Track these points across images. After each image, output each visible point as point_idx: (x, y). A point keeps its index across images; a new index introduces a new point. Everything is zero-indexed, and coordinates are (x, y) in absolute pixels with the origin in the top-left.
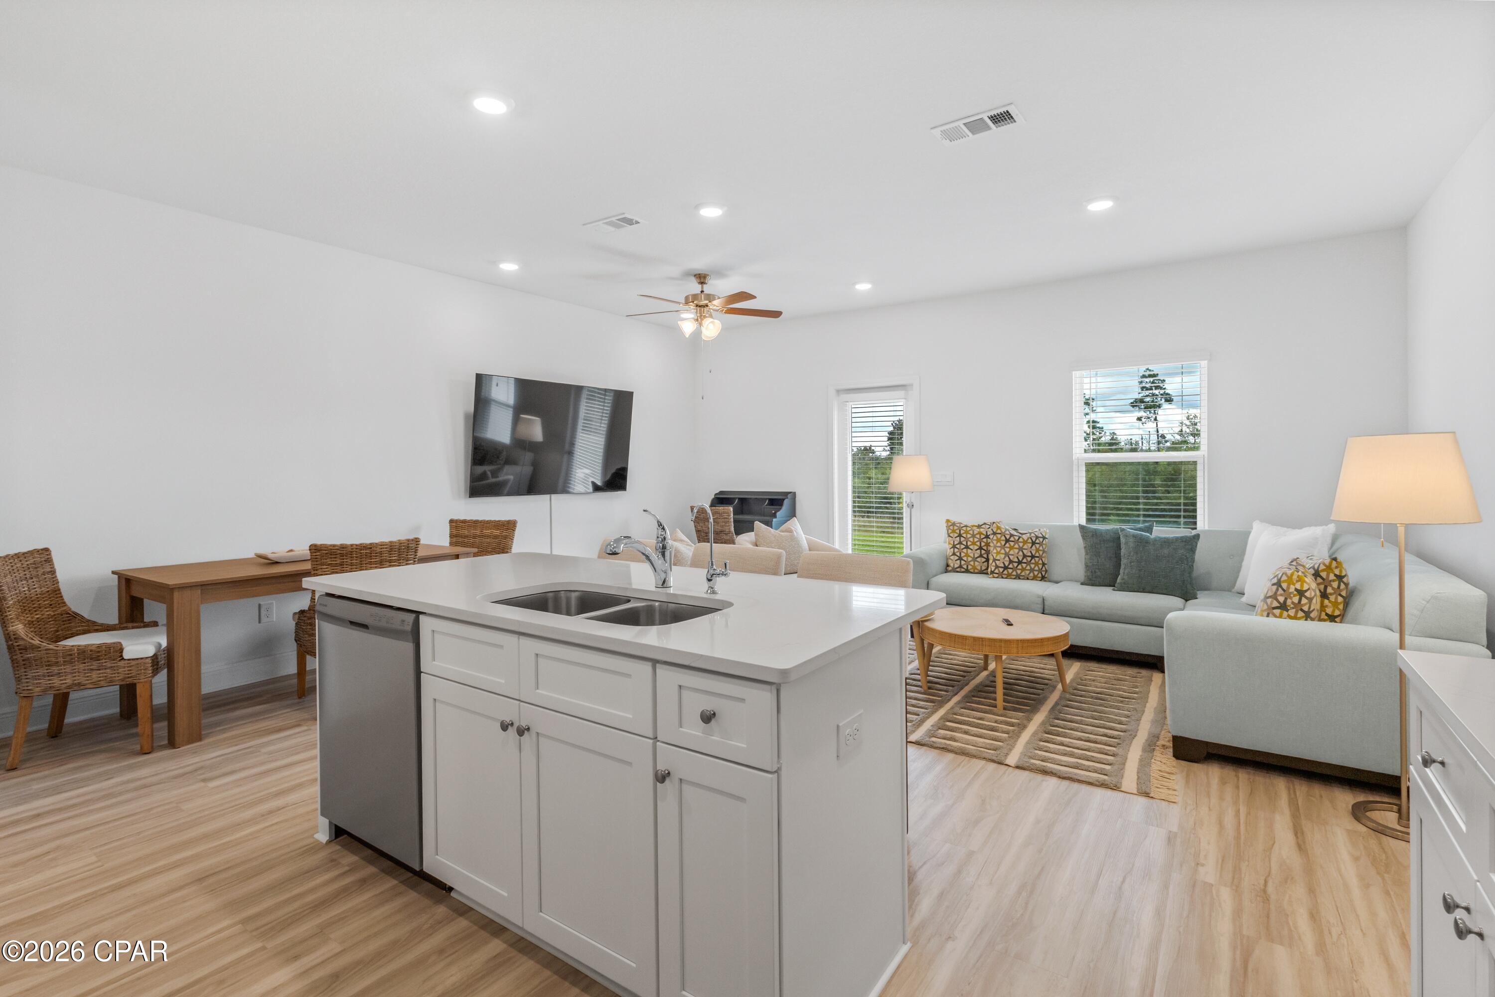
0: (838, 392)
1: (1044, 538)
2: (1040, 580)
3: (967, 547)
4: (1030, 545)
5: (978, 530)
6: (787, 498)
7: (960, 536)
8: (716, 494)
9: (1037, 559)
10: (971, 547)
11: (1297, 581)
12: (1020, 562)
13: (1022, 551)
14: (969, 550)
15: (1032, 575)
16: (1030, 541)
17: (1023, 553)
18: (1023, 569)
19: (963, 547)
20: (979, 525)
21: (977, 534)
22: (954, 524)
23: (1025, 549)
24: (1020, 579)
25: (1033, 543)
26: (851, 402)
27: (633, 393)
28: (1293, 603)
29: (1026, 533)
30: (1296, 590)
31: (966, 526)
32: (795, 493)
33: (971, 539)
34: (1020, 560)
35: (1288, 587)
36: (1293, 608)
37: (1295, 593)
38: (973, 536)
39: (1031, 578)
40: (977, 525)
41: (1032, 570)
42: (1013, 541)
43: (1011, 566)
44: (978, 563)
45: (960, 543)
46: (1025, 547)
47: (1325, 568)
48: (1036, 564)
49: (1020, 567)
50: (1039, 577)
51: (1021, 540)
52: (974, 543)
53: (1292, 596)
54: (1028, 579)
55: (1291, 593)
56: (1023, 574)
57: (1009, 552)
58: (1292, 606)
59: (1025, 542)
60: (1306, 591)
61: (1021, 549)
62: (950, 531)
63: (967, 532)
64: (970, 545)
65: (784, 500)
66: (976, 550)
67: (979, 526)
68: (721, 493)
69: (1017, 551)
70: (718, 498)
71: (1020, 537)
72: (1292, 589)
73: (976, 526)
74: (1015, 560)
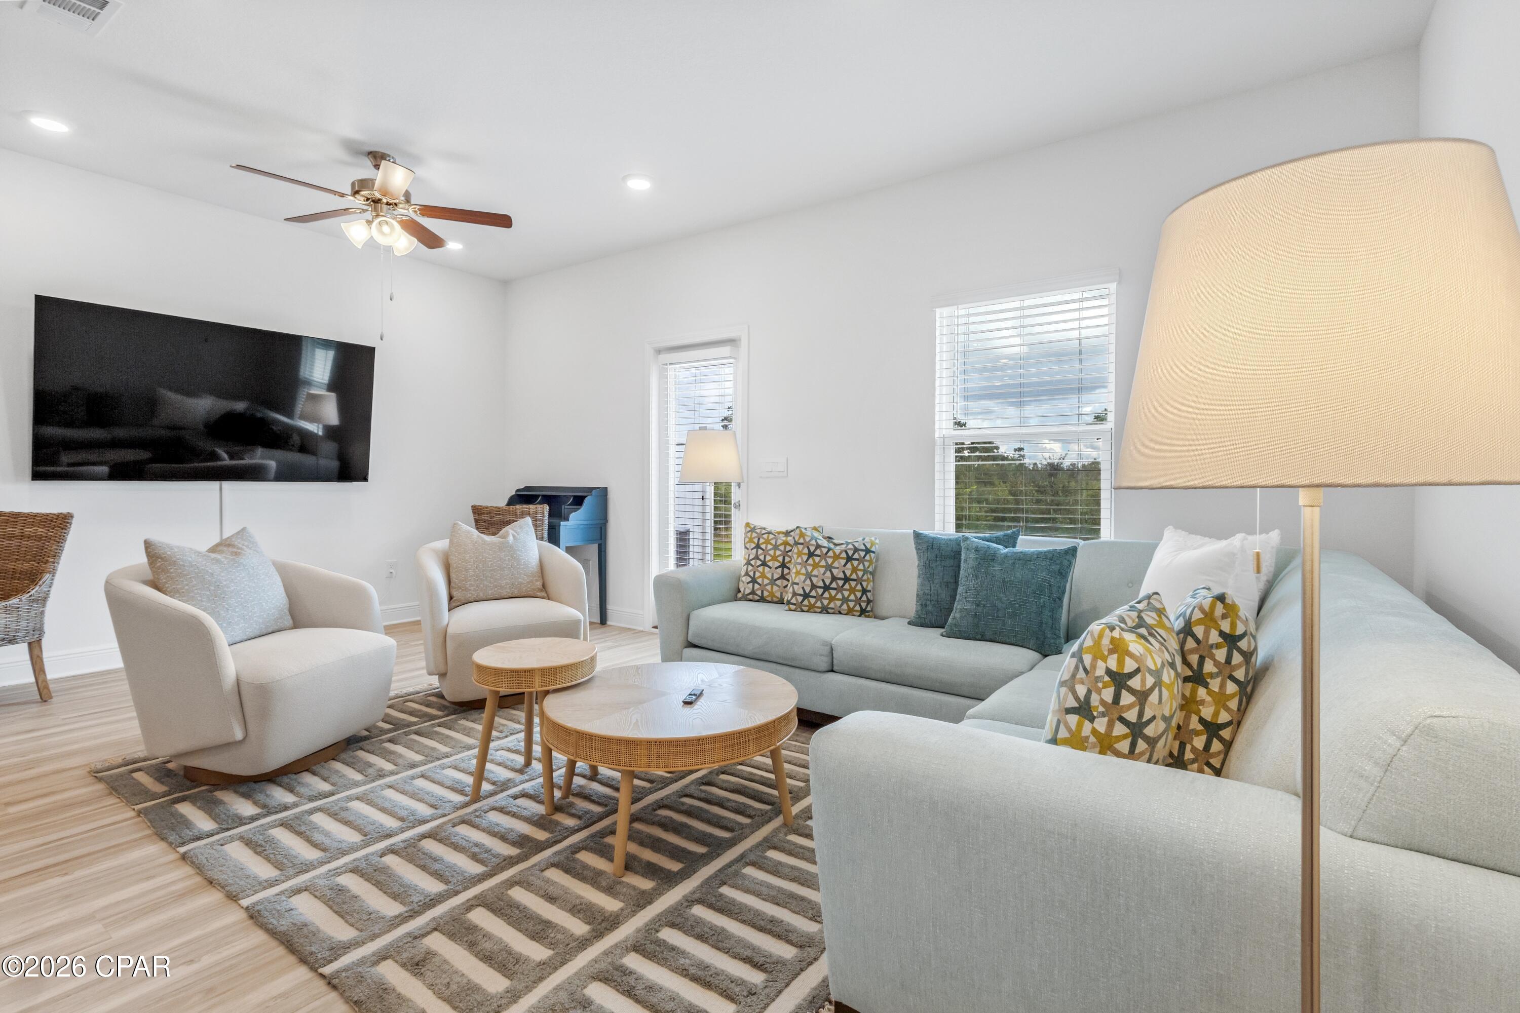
0: (659, 351)
1: (868, 551)
2: (860, 616)
3: (764, 564)
4: (843, 562)
5: (784, 539)
6: (591, 495)
7: (758, 546)
8: (518, 490)
9: (853, 584)
10: (770, 563)
11: (1111, 652)
12: (826, 588)
13: (831, 571)
14: (767, 568)
15: (845, 607)
16: (844, 555)
17: (832, 574)
18: (832, 599)
19: (759, 563)
20: (787, 531)
21: (781, 544)
22: (753, 530)
23: (836, 568)
24: (828, 613)
25: (849, 559)
26: (671, 364)
27: (374, 348)
28: (1103, 702)
29: (842, 544)
30: (1109, 672)
31: (769, 533)
32: (605, 490)
33: (772, 552)
34: (828, 584)
36: (1103, 715)
37: (1107, 679)
38: (776, 547)
39: (846, 612)
40: (784, 530)
41: (845, 600)
42: (819, 556)
43: (813, 593)
44: (777, 588)
45: (757, 557)
46: (836, 564)
47: (1202, 616)
48: (852, 590)
49: (826, 595)
50: (857, 611)
51: (830, 553)
52: (774, 558)
53: (1100, 685)
54: (840, 613)
56: (832, 605)
57: (812, 571)
58: (1101, 709)
59: (836, 557)
60: (1131, 675)
61: (829, 568)
62: (747, 540)
63: (767, 542)
64: (769, 561)
65: (586, 497)
66: (776, 568)
67: (787, 533)
68: (527, 488)
69: (822, 570)
70: (518, 495)
71: (829, 550)
73: (783, 533)
74: (821, 584)
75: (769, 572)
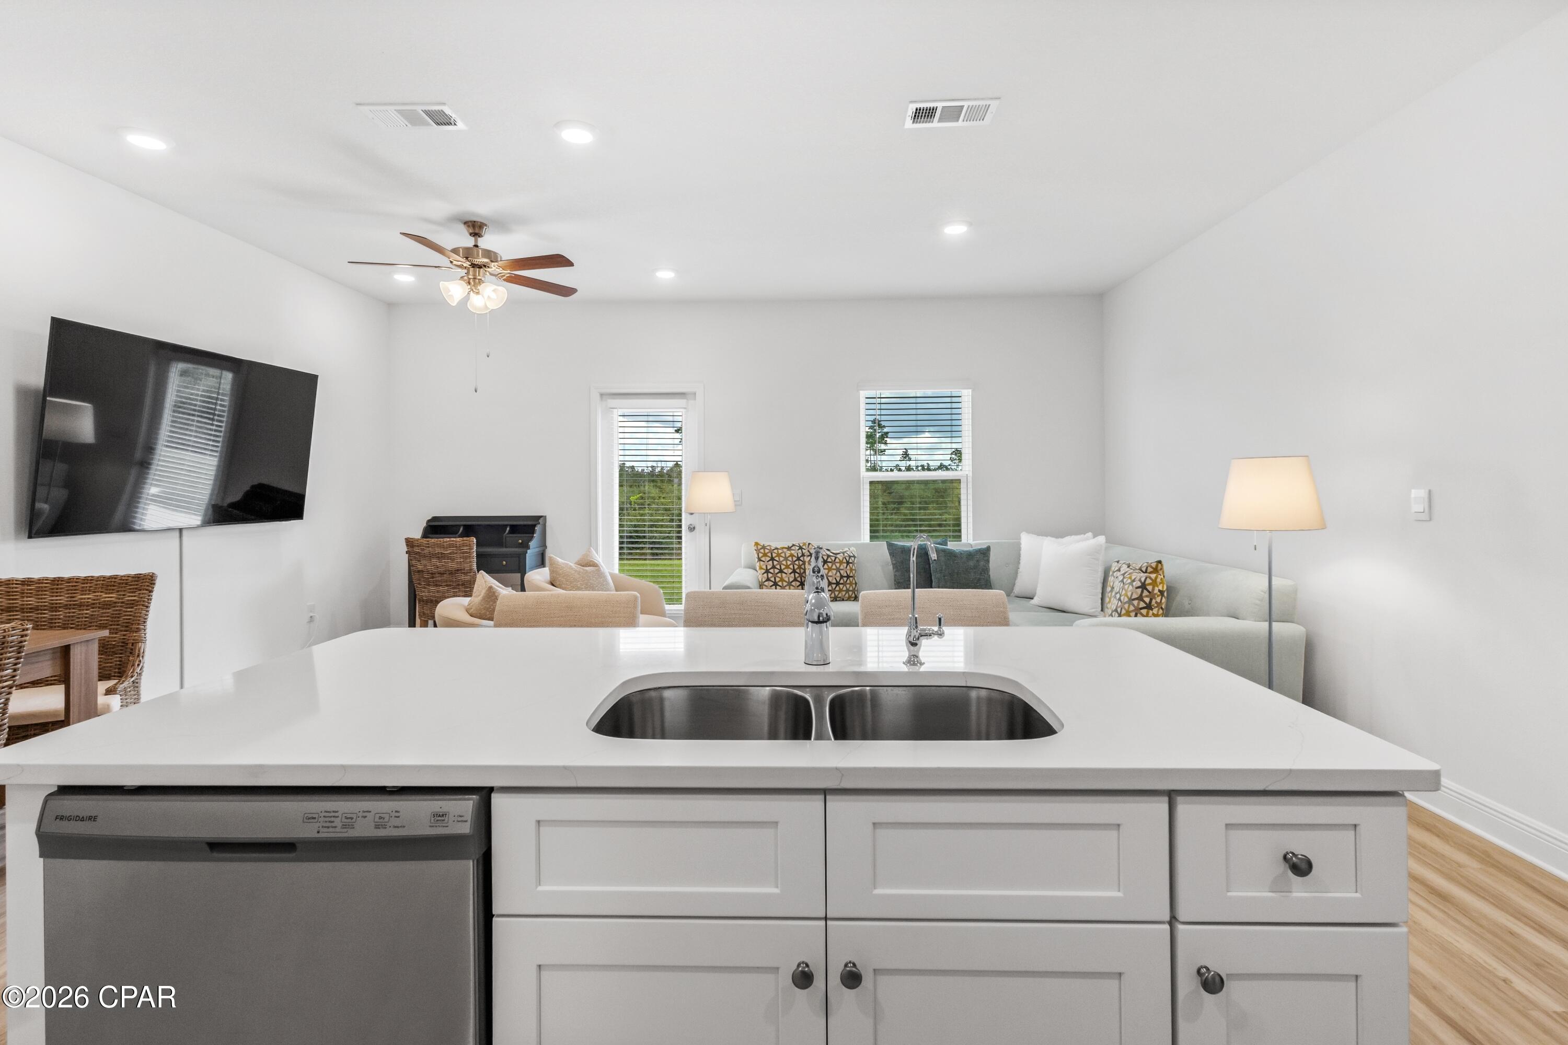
0: (602, 395)
1: (854, 557)
2: (854, 601)
3: (781, 571)
4: (845, 565)
5: (789, 552)
6: (539, 523)
7: (772, 559)
8: (429, 521)
9: (851, 579)
10: (785, 571)
11: (1160, 583)
12: (838, 584)
13: (840, 572)
14: (783, 574)
15: (847, 595)
16: (845, 561)
17: (840, 574)
18: (840, 591)
19: (777, 571)
20: (788, 546)
21: (789, 557)
22: (764, 547)
23: (842, 569)
24: (836, 601)
25: (848, 563)
26: (620, 408)
27: (316, 377)
28: (1156, 602)
29: (839, 553)
30: (1160, 591)
31: (777, 549)
32: (546, 516)
33: (784, 563)
34: (838, 581)
35: (1153, 589)
36: (1156, 607)
37: (1159, 593)
38: (786, 559)
39: (846, 599)
40: (787, 546)
41: (847, 591)
42: (830, 562)
45: (774, 567)
46: (842, 567)
48: (851, 584)
49: (837, 588)
50: (853, 597)
51: (837, 560)
52: (787, 567)
53: (1156, 596)
54: (843, 600)
55: (1156, 594)
56: (840, 595)
57: (828, 573)
58: (1156, 605)
59: (841, 562)
61: (838, 570)
62: (761, 555)
63: (779, 555)
64: (784, 569)
65: (535, 526)
66: (790, 574)
67: (789, 548)
68: (435, 519)
69: (834, 572)
70: (430, 526)
71: (836, 558)
72: (1156, 591)
73: (786, 548)
74: (834, 581)
75: (786, 577)
